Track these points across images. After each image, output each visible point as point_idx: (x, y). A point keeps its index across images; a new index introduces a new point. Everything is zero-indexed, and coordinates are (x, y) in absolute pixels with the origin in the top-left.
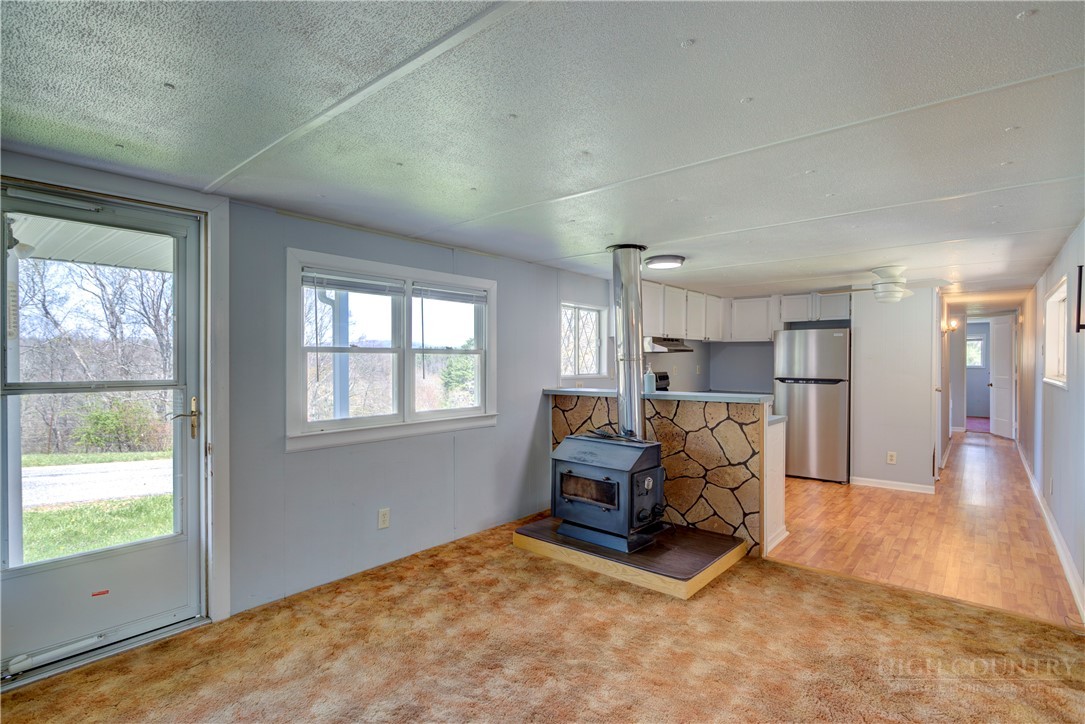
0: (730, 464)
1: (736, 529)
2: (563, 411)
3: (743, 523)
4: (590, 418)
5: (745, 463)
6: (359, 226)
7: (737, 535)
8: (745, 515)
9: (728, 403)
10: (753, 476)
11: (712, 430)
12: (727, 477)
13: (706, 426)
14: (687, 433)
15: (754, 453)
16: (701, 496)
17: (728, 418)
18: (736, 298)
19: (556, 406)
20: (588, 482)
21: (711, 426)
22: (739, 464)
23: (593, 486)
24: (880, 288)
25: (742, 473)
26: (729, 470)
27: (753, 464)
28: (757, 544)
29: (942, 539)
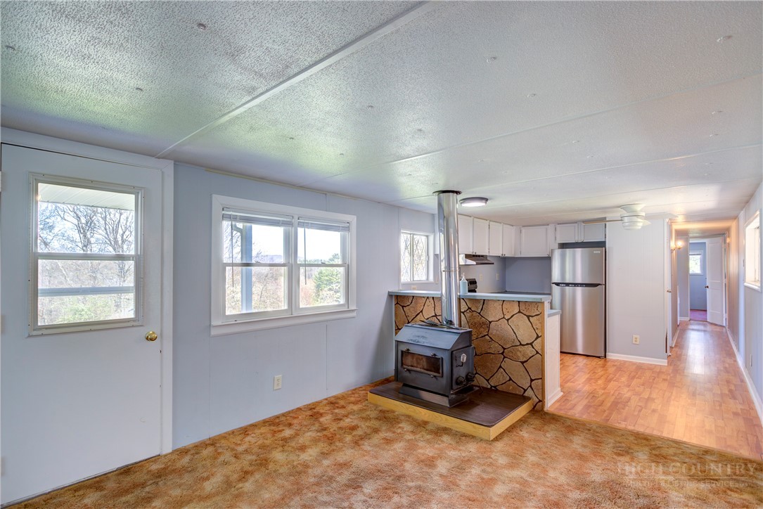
0: (521, 344)
1: (525, 391)
2: (403, 307)
3: (531, 386)
4: (422, 311)
5: (531, 344)
6: (262, 179)
7: (526, 394)
8: (532, 380)
9: (519, 302)
10: (537, 353)
11: (508, 320)
12: (519, 354)
13: (504, 318)
14: (490, 322)
15: (538, 337)
16: (500, 367)
17: (519, 312)
18: (524, 226)
19: (397, 303)
20: (421, 357)
21: (507, 317)
22: (527, 344)
23: (424, 360)
24: (626, 219)
25: (529, 351)
26: (520, 348)
27: (537, 344)
28: (540, 401)
29: (673, 397)
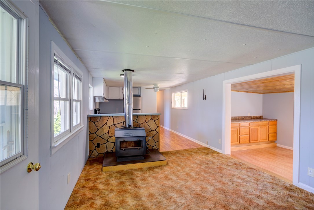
0: (152, 131)
1: (153, 147)
2: (94, 122)
3: (155, 145)
4: (106, 123)
5: (155, 130)
7: (153, 148)
8: (155, 143)
9: (151, 115)
10: (157, 132)
11: (147, 123)
12: (151, 134)
13: (145, 122)
14: (140, 124)
15: (157, 127)
17: (151, 119)
18: (110, 87)
19: (90, 121)
20: (131, 142)
21: (147, 122)
22: (154, 130)
23: (133, 143)
25: (155, 132)
26: (151, 132)
27: (157, 130)
28: (158, 149)
